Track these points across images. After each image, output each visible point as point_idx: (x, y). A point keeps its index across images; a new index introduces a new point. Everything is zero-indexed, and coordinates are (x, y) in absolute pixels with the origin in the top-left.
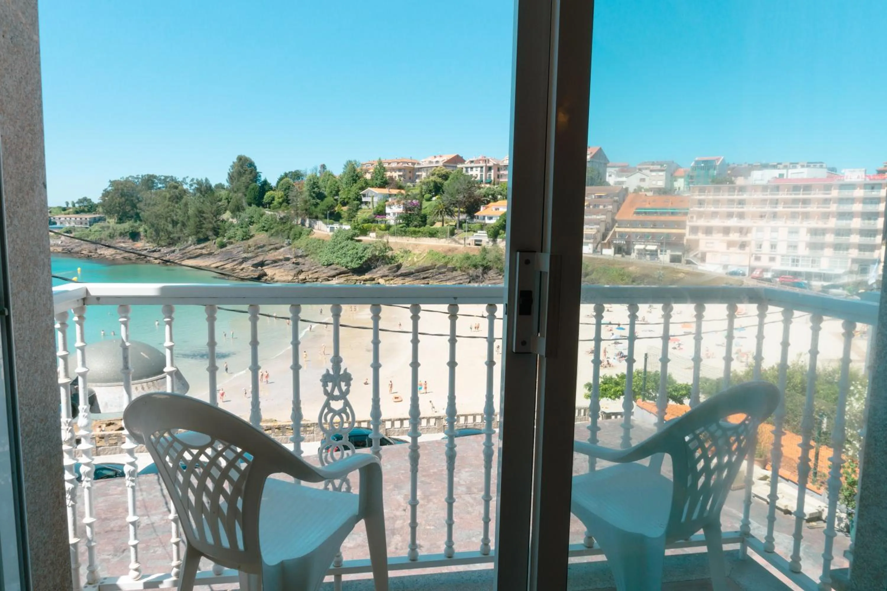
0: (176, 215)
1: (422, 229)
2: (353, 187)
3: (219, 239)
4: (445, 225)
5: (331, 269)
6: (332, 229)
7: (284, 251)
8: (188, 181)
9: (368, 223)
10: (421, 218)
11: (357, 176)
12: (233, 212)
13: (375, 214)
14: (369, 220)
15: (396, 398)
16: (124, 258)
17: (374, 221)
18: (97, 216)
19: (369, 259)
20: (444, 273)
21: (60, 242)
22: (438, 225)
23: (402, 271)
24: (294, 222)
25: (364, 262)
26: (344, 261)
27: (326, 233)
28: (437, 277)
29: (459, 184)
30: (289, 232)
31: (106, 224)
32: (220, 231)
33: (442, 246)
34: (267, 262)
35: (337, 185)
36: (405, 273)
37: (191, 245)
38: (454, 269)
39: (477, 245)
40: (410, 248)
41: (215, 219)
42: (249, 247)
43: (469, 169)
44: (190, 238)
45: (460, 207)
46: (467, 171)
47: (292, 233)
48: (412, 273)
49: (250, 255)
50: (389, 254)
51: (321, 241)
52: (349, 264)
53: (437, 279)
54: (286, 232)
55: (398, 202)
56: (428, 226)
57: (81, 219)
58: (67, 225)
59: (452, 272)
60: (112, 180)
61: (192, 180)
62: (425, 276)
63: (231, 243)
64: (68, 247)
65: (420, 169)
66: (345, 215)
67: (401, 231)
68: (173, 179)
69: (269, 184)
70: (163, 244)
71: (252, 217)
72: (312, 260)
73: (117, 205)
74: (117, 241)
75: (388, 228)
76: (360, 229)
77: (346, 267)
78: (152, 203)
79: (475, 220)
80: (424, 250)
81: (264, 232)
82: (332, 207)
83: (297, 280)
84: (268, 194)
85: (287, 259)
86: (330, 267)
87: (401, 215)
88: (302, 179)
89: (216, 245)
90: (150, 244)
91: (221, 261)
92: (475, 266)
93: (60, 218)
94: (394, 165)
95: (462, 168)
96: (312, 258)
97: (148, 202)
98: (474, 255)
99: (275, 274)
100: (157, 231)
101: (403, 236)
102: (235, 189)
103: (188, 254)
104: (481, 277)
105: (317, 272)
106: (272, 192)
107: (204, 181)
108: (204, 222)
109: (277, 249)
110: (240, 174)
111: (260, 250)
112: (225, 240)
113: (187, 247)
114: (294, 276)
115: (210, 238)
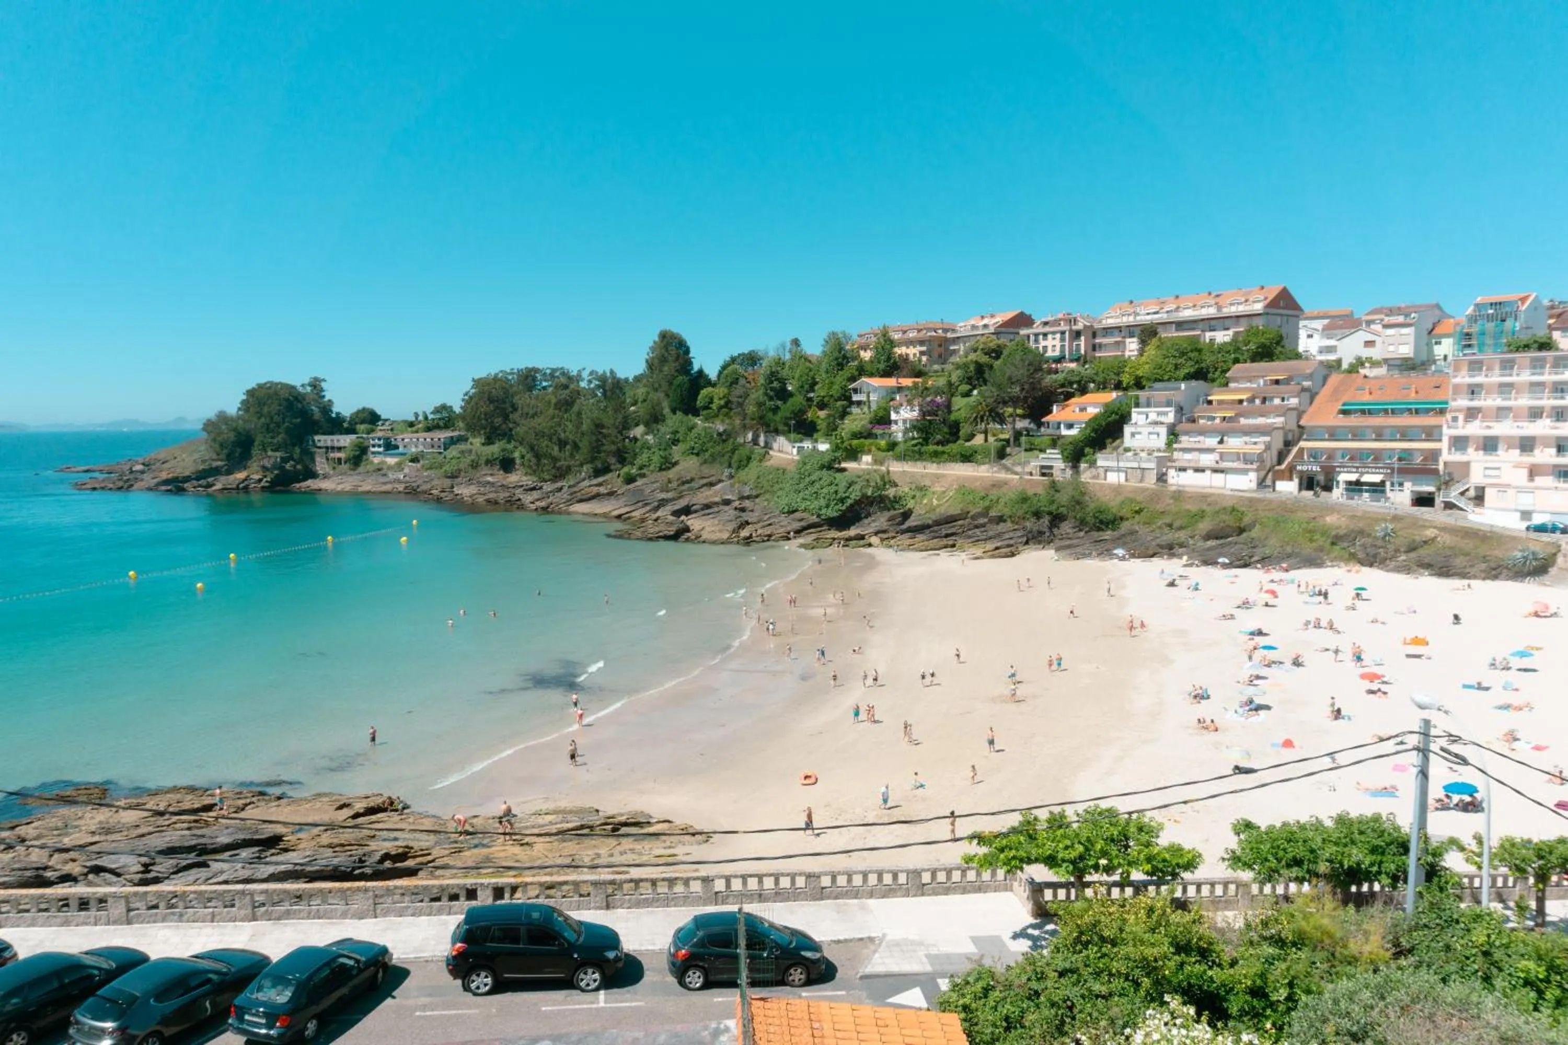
0: (565, 432)
1: (947, 448)
2: (838, 377)
3: (626, 469)
4: (991, 439)
5: (794, 520)
6: (800, 449)
7: (723, 488)
8: (585, 375)
9: (859, 438)
10: (950, 427)
11: (845, 357)
12: (647, 425)
13: (871, 423)
14: (861, 433)
15: (806, 777)
16: (488, 501)
17: (870, 435)
18: (456, 433)
19: (857, 502)
20: (983, 525)
21: (402, 477)
22: (979, 440)
23: (911, 522)
24: (740, 440)
25: (847, 508)
26: (816, 504)
27: (790, 457)
28: (970, 533)
29: (1013, 368)
30: (730, 457)
31: (469, 446)
32: (626, 455)
33: (982, 477)
34: (694, 508)
35: (812, 373)
36: (916, 526)
37: (584, 480)
38: (1001, 519)
39: (1043, 475)
40: (927, 483)
41: (620, 437)
42: (670, 481)
43: (1041, 337)
44: (585, 468)
45: (1015, 408)
46: (1036, 341)
47: (736, 457)
48: (928, 527)
49: (669, 495)
50: (891, 492)
51: (780, 472)
52: (823, 511)
53: (970, 537)
54: (726, 457)
55: (910, 402)
56: (960, 442)
57: (432, 439)
58: (414, 450)
59: (998, 524)
60: (476, 378)
61: (591, 373)
62: (949, 532)
63: (643, 476)
64: (414, 484)
65: (956, 340)
66: (822, 425)
67: (913, 451)
68: (565, 374)
69: (707, 376)
70: (547, 477)
71: (677, 432)
72: (766, 503)
73: (483, 416)
74: (483, 473)
75: (892, 446)
76: (846, 449)
77: (819, 516)
78: (531, 412)
79: (1043, 429)
80: (952, 485)
81: (694, 456)
82: (803, 412)
83: (736, 539)
84: (704, 392)
85: (727, 502)
86: (792, 516)
87: (915, 423)
88: (761, 364)
89: (621, 479)
90: (529, 477)
91: (626, 506)
92: (1037, 515)
93: (403, 440)
94: (912, 335)
95: (1029, 337)
96: (767, 500)
97: (526, 410)
98: (1035, 495)
99: (703, 528)
100: (538, 456)
101: (916, 460)
102: (656, 385)
103: (579, 494)
104: (1047, 534)
105: (770, 525)
106: (710, 389)
107: (608, 374)
108: (604, 441)
109: (711, 484)
110: (663, 360)
111: (687, 486)
112: (634, 471)
113: (578, 483)
114: (734, 532)
115: (612, 467)
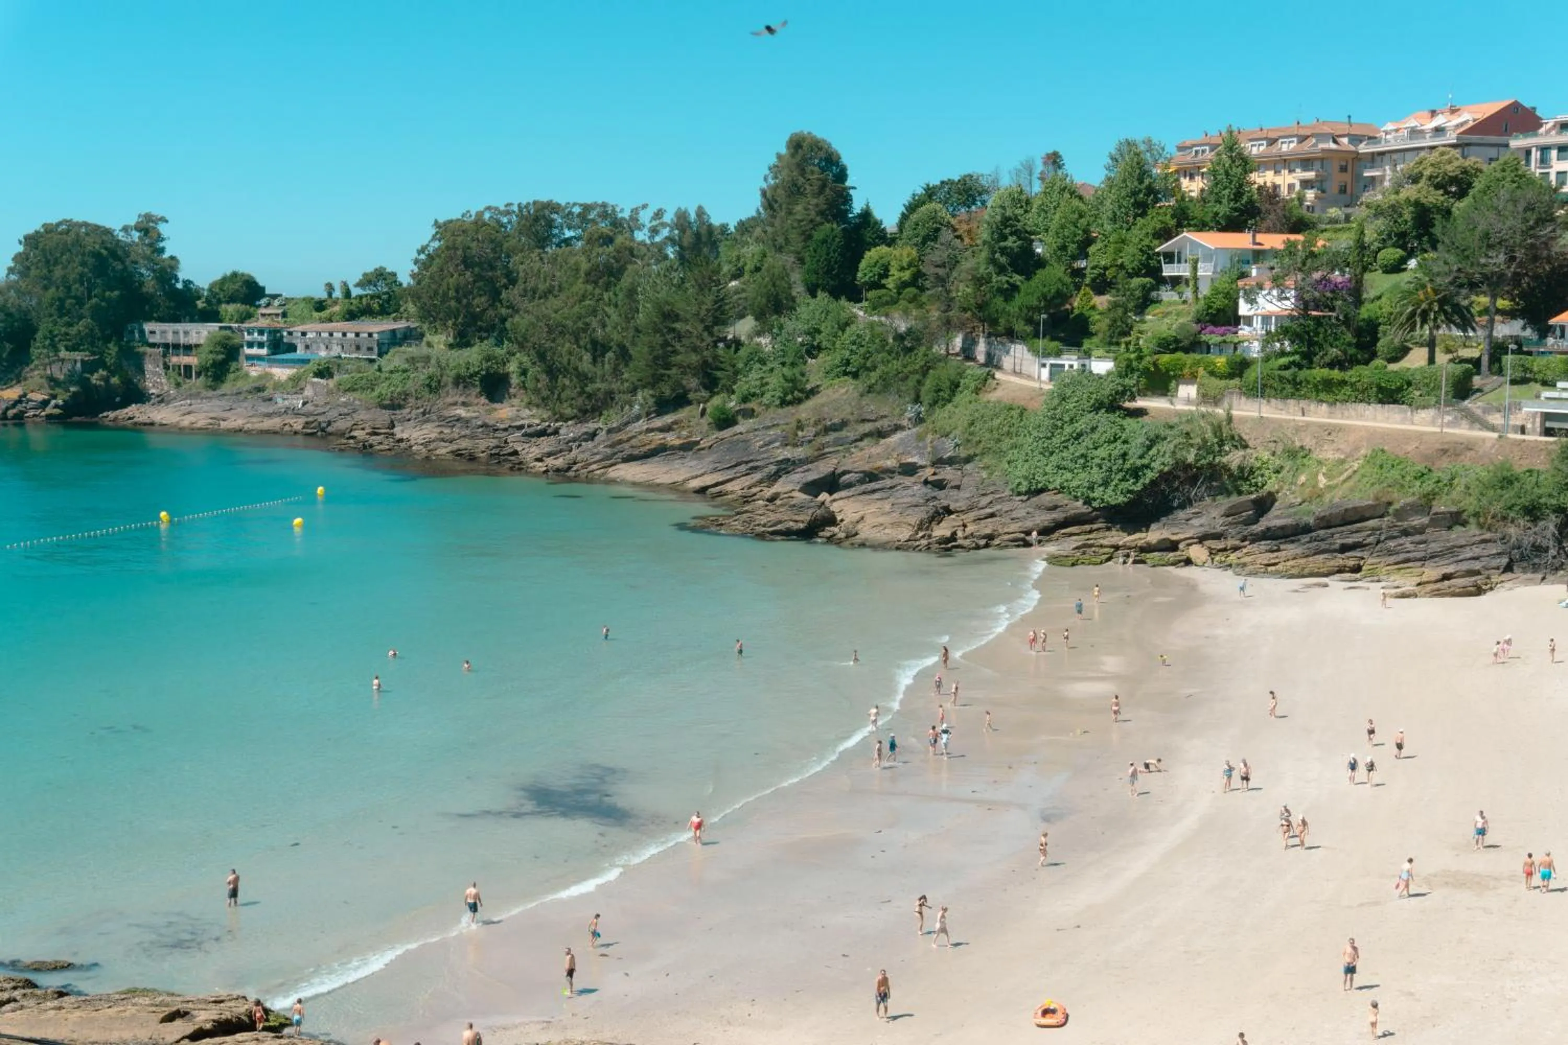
0: (604, 326)
1: (1351, 374)
2: (1135, 231)
3: (716, 401)
4: (1442, 358)
5: (1039, 507)
6: (1056, 370)
7: (902, 442)
8: (645, 217)
9: (1173, 351)
10: (1358, 333)
11: (1150, 190)
12: (760, 316)
13: (1198, 321)
14: (1177, 341)
15: (1046, 1012)
16: (457, 454)
17: (1195, 345)
18: (401, 325)
19: (1165, 477)
20: (1421, 530)
21: (300, 404)
22: (1417, 359)
23: (1273, 519)
24: (939, 349)
25: (1145, 487)
26: (1081, 479)
27: (1036, 385)
28: (1392, 544)
29: (1491, 216)
30: (919, 382)
31: (424, 350)
32: (719, 374)
33: (1420, 436)
34: (845, 478)
35: (1083, 222)
36: (1282, 528)
37: (638, 418)
38: (1456, 519)
39: (1548, 432)
40: (1308, 442)
41: (709, 340)
42: (800, 426)
43: (1554, 153)
44: (639, 396)
45: (1494, 297)
46: (1544, 161)
47: (929, 383)
48: (1306, 529)
49: (800, 452)
50: (1234, 459)
51: (1015, 413)
52: (1097, 492)
53: (1390, 553)
54: (911, 382)
55: (1277, 282)
56: (1378, 362)
57: (357, 335)
58: (323, 353)
59: (1450, 528)
60: (441, 220)
61: (659, 214)
62: (1350, 541)
63: (750, 414)
64: (321, 419)
65: (1375, 159)
66: (1100, 324)
67: (1281, 378)
68: (606, 212)
69: (878, 223)
70: (568, 412)
71: (819, 331)
72: (984, 474)
73: (452, 293)
74: (449, 400)
75: (1240, 367)
76: (1146, 372)
77: (1088, 501)
78: (542, 287)
79: (1550, 341)
80: (1357, 449)
81: (848, 379)
82: (1062, 297)
83: (924, 542)
84: (872, 255)
85: (909, 470)
86: (1034, 500)
87: (1287, 323)
88: (983, 203)
89: (708, 419)
90: (535, 411)
91: (715, 470)
92: (1533, 512)
93: (304, 334)
94: (1287, 147)
95: (1528, 153)
96: (986, 468)
97: (531, 284)
98: (1530, 471)
99: (862, 518)
100: (552, 372)
101: (1286, 397)
102: (781, 240)
103: (626, 446)
104: (1553, 552)
105: (992, 515)
106: (883, 249)
107: (693, 216)
108: (678, 346)
109: (881, 434)
110: (794, 191)
111: (832, 436)
112: (733, 404)
113: (627, 424)
114: (920, 527)
115: (691, 396)
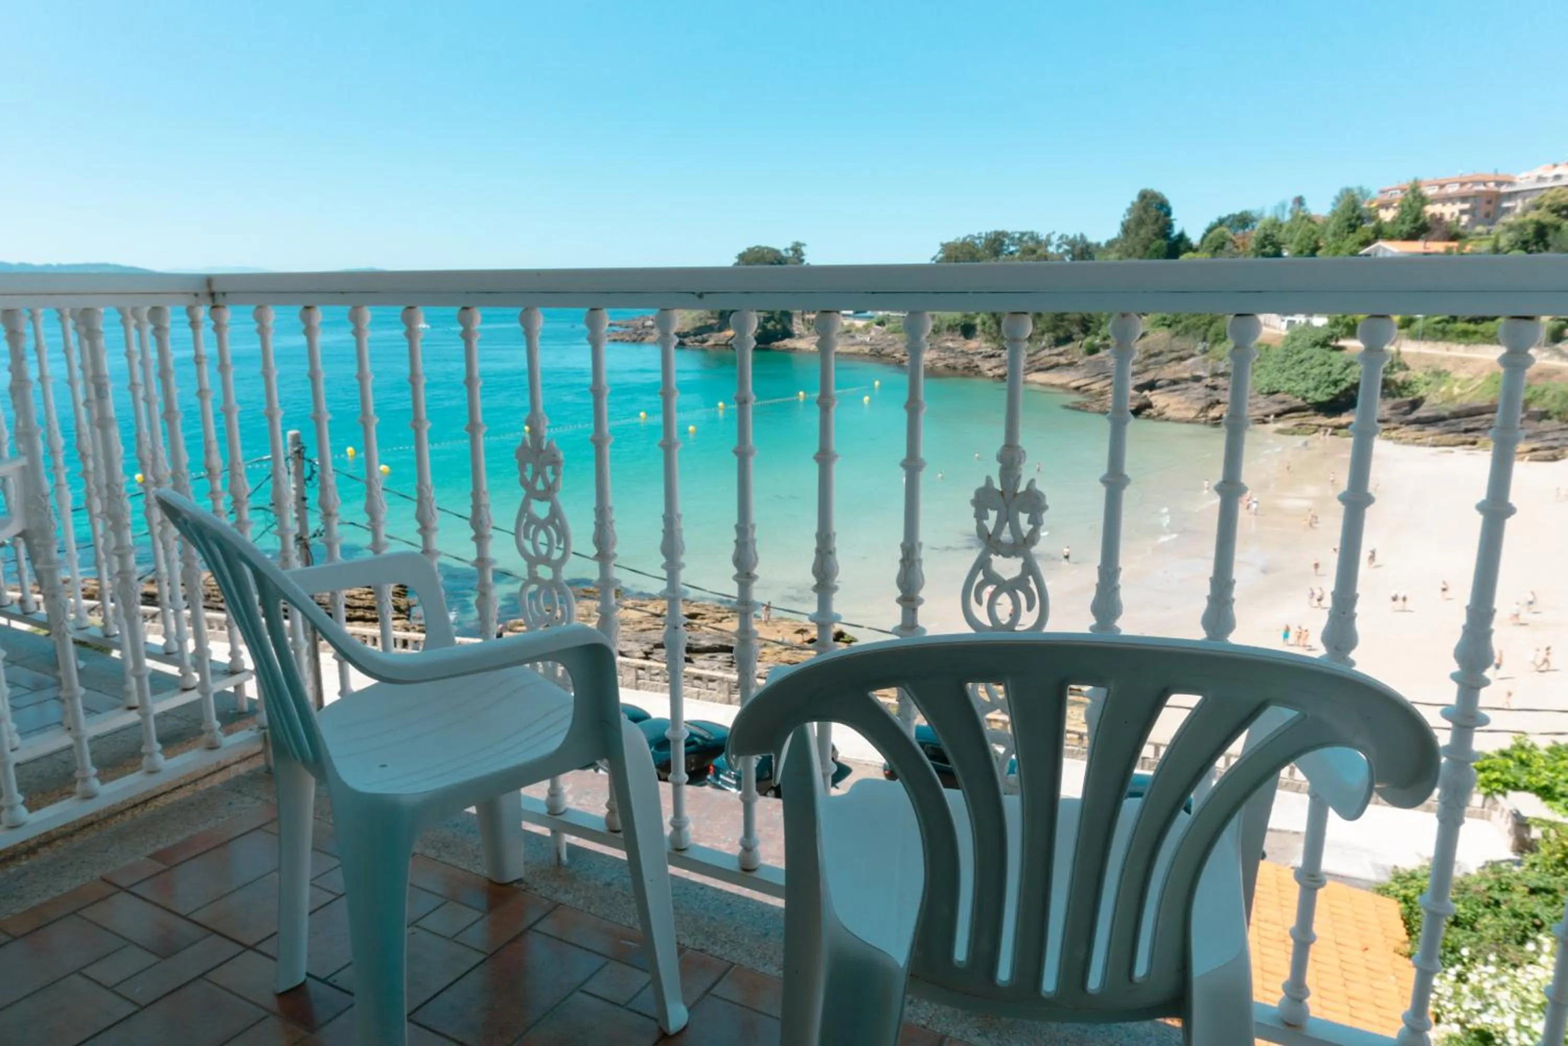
1: (1482, 327)
2: (1347, 241)
3: (1089, 339)
5: (1274, 402)
6: (1291, 324)
7: (1194, 363)
8: (1055, 239)
11: (1359, 218)
16: (947, 366)
19: (1354, 386)
21: (868, 339)
23: (1421, 412)
25: (1341, 392)
26: (1302, 386)
27: (1277, 332)
30: (1206, 330)
32: (1091, 325)
34: (1159, 383)
35: (1314, 237)
36: (1427, 418)
37: (1044, 348)
38: (1544, 416)
40: (1449, 367)
44: (1046, 337)
47: (1212, 330)
48: (1443, 419)
50: (1400, 376)
51: (1263, 348)
52: (1310, 394)
54: (1202, 330)
58: (881, 313)
59: (1539, 420)
60: (944, 243)
61: (1061, 237)
62: (1471, 426)
63: (1106, 347)
64: (879, 347)
65: (1511, 196)
67: (1435, 329)
68: (1033, 237)
69: (1188, 240)
74: (944, 338)
76: (1347, 325)
77: (1304, 399)
80: (1482, 372)
81: (1165, 328)
83: (1203, 419)
84: (1184, 257)
85: (1198, 379)
86: (1272, 397)
88: (1253, 227)
89: (1083, 350)
90: (989, 344)
91: (1085, 377)
94: (1452, 189)
99: (1168, 405)
101: (1437, 340)
102: (1131, 250)
103: (1037, 363)
106: (1190, 254)
107: (1078, 239)
109: (1182, 359)
110: (1140, 222)
111: (1153, 360)
112: (1098, 341)
113: (1038, 351)
114: (1202, 411)
115: (1075, 337)
